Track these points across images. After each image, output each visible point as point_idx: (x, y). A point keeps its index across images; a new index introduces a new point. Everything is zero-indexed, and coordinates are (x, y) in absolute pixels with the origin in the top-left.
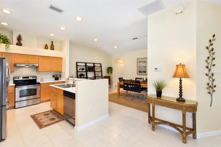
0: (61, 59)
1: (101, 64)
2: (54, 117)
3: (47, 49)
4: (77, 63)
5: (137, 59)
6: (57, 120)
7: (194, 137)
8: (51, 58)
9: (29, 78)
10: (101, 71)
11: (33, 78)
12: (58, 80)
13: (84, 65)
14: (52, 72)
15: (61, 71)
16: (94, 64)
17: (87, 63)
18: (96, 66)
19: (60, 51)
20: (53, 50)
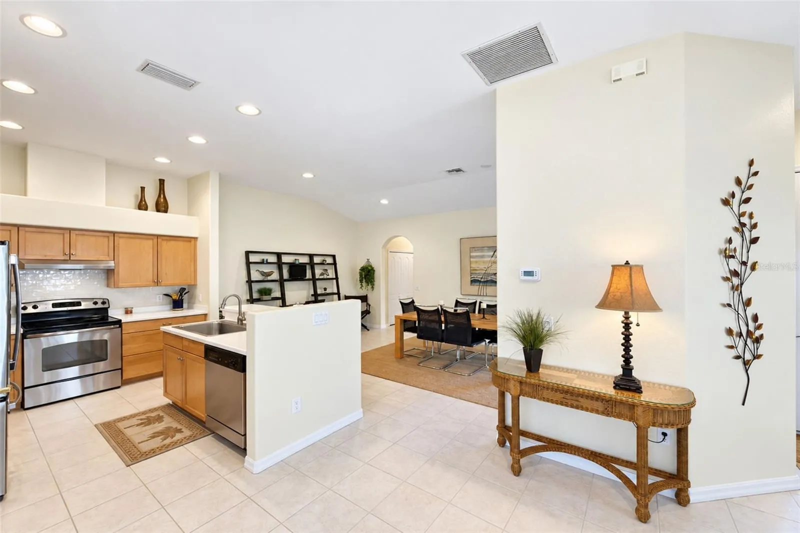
0: (190, 240)
1: (334, 257)
2: (175, 425)
3: (146, 209)
4: (247, 253)
5: (461, 239)
6: (187, 433)
7: (682, 499)
8: (157, 238)
9: (81, 305)
10: (334, 277)
11: (95, 303)
12: (182, 307)
13: (273, 259)
14: (160, 286)
15: (193, 283)
16: (311, 256)
17: (282, 255)
18: (319, 262)
19: (189, 214)
20: (166, 211)
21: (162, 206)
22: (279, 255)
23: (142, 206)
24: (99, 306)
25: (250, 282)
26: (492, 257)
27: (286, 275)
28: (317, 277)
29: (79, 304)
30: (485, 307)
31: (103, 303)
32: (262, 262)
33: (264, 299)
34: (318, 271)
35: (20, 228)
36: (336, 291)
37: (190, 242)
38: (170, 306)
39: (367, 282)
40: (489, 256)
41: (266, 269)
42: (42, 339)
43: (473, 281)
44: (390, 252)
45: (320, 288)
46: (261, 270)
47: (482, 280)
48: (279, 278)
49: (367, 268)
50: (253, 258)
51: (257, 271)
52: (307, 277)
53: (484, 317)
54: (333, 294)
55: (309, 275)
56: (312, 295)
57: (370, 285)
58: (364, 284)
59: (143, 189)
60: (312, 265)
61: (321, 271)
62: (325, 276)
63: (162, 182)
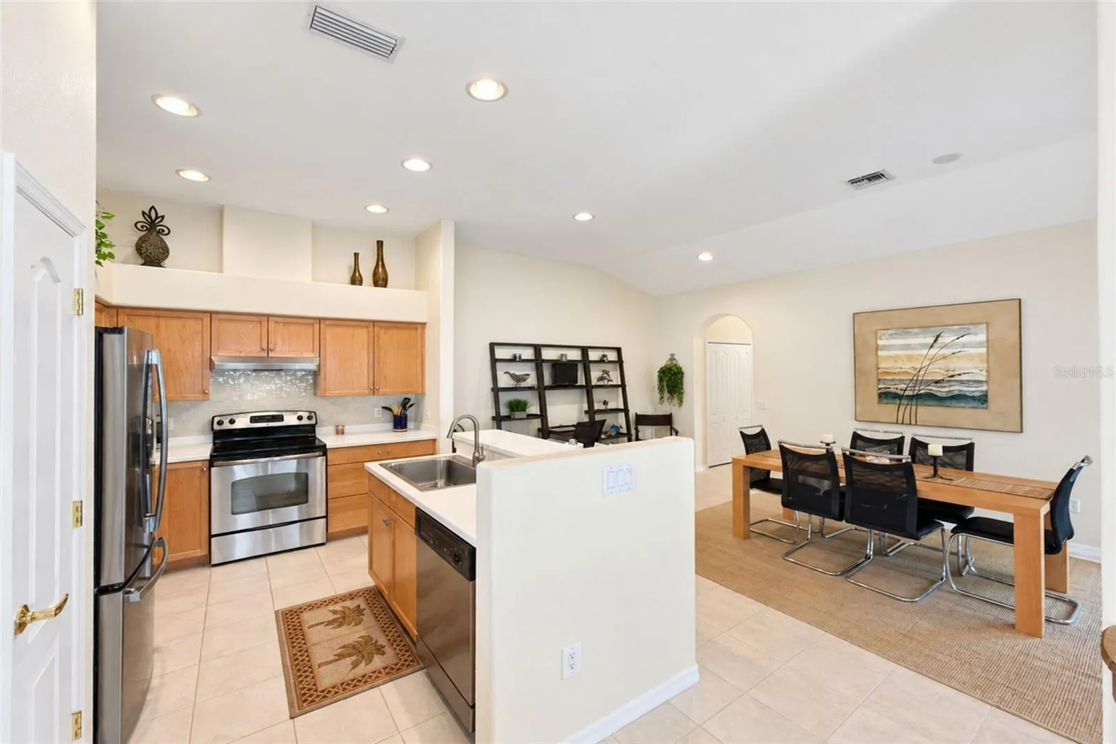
0: (416, 327)
1: (619, 350)
3: (361, 283)
4: (492, 346)
5: (854, 314)
8: (374, 326)
9: (283, 420)
10: (620, 383)
11: (300, 418)
12: (406, 427)
13: (528, 354)
14: (378, 394)
15: (420, 392)
16: (584, 350)
17: (542, 348)
18: (596, 358)
19: (417, 287)
20: (385, 286)
21: (380, 280)
22: (537, 348)
23: (356, 280)
24: (305, 422)
25: (496, 390)
26: (932, 346)
27: (547, 380)
28: (593, 383)
29: (281, 418)
30: (940, 453)
31: (309, 418)
32: (514, 359)
33: (516, 417)
34: (595, 374)
35: (213, 315)
36: (622, 407)
37: (416, 329)
38: (391, 425)
39: (670, 392)
40: (923, 346)
41: (519, 370)
42: (235, 467)
43: (885, 396)
44: (709, 343)
45: (599, 402)
46: (512, 372)
47: (909, 393)
48: (536, 383)
49: (670, 369)
50: (501, 353)
51: (506, 373)
52: (579, 384)
53: (935, 474)
54: (617, 410)
55: (581, 381)
56: (586, 412)
57: (675, 396)
58: (666, 395)
59: (356, 255)
60: (586, 362)
61: (599, 374)
62: (606, 382)
63: (380, 244)
